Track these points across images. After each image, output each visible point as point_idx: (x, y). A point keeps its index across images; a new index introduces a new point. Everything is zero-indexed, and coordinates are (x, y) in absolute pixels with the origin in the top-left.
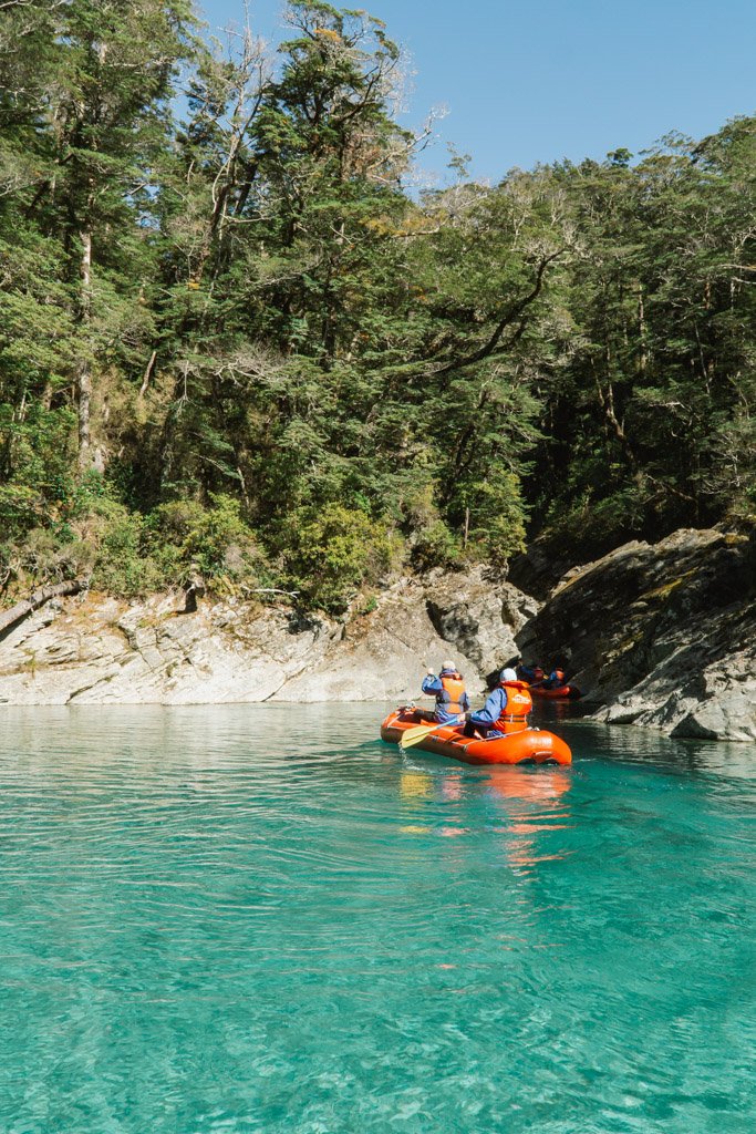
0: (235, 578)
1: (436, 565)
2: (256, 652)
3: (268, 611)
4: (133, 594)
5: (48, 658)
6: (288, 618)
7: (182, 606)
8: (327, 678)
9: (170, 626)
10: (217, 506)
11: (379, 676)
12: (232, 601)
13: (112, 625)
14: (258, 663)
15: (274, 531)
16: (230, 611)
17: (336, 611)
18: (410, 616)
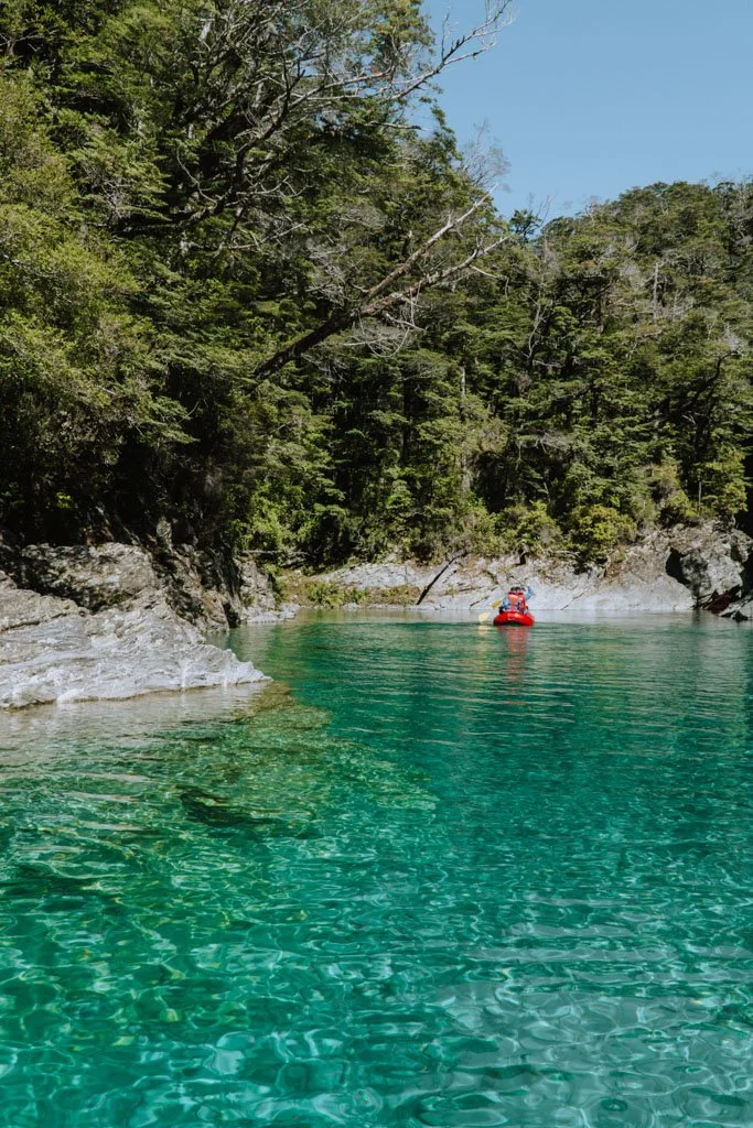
0: (545, 546)
1: (679, 522)
2: (558, 584)
3: (563, 562)
4: (493, 556)
5: (458, 588)
6: (574, 566)
7: (518, 561)
8: (596, 598)
9: (513, 571)
10: (535, 508)
11: (625, 597)
12: (543, 557)
13: (484, 571)
14: (558, 590)
15: (566, 519)
16: (543, 563)
17: (600, 562)
18: (646, 563)
